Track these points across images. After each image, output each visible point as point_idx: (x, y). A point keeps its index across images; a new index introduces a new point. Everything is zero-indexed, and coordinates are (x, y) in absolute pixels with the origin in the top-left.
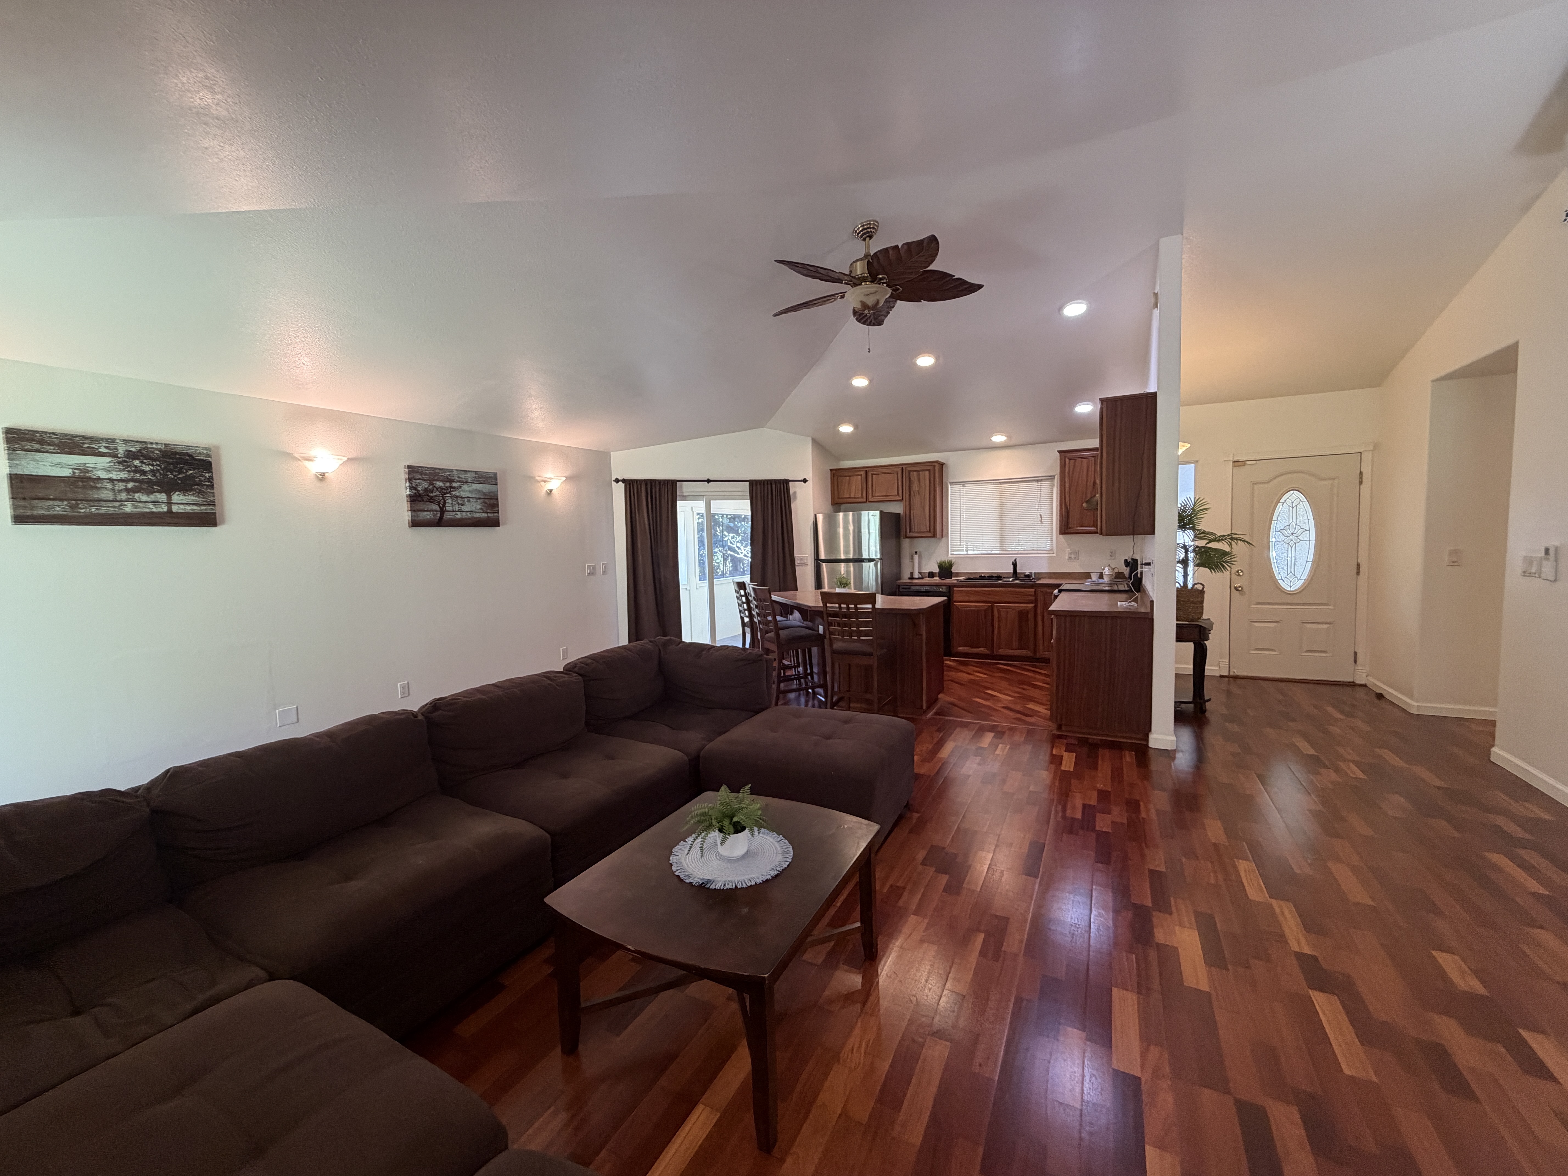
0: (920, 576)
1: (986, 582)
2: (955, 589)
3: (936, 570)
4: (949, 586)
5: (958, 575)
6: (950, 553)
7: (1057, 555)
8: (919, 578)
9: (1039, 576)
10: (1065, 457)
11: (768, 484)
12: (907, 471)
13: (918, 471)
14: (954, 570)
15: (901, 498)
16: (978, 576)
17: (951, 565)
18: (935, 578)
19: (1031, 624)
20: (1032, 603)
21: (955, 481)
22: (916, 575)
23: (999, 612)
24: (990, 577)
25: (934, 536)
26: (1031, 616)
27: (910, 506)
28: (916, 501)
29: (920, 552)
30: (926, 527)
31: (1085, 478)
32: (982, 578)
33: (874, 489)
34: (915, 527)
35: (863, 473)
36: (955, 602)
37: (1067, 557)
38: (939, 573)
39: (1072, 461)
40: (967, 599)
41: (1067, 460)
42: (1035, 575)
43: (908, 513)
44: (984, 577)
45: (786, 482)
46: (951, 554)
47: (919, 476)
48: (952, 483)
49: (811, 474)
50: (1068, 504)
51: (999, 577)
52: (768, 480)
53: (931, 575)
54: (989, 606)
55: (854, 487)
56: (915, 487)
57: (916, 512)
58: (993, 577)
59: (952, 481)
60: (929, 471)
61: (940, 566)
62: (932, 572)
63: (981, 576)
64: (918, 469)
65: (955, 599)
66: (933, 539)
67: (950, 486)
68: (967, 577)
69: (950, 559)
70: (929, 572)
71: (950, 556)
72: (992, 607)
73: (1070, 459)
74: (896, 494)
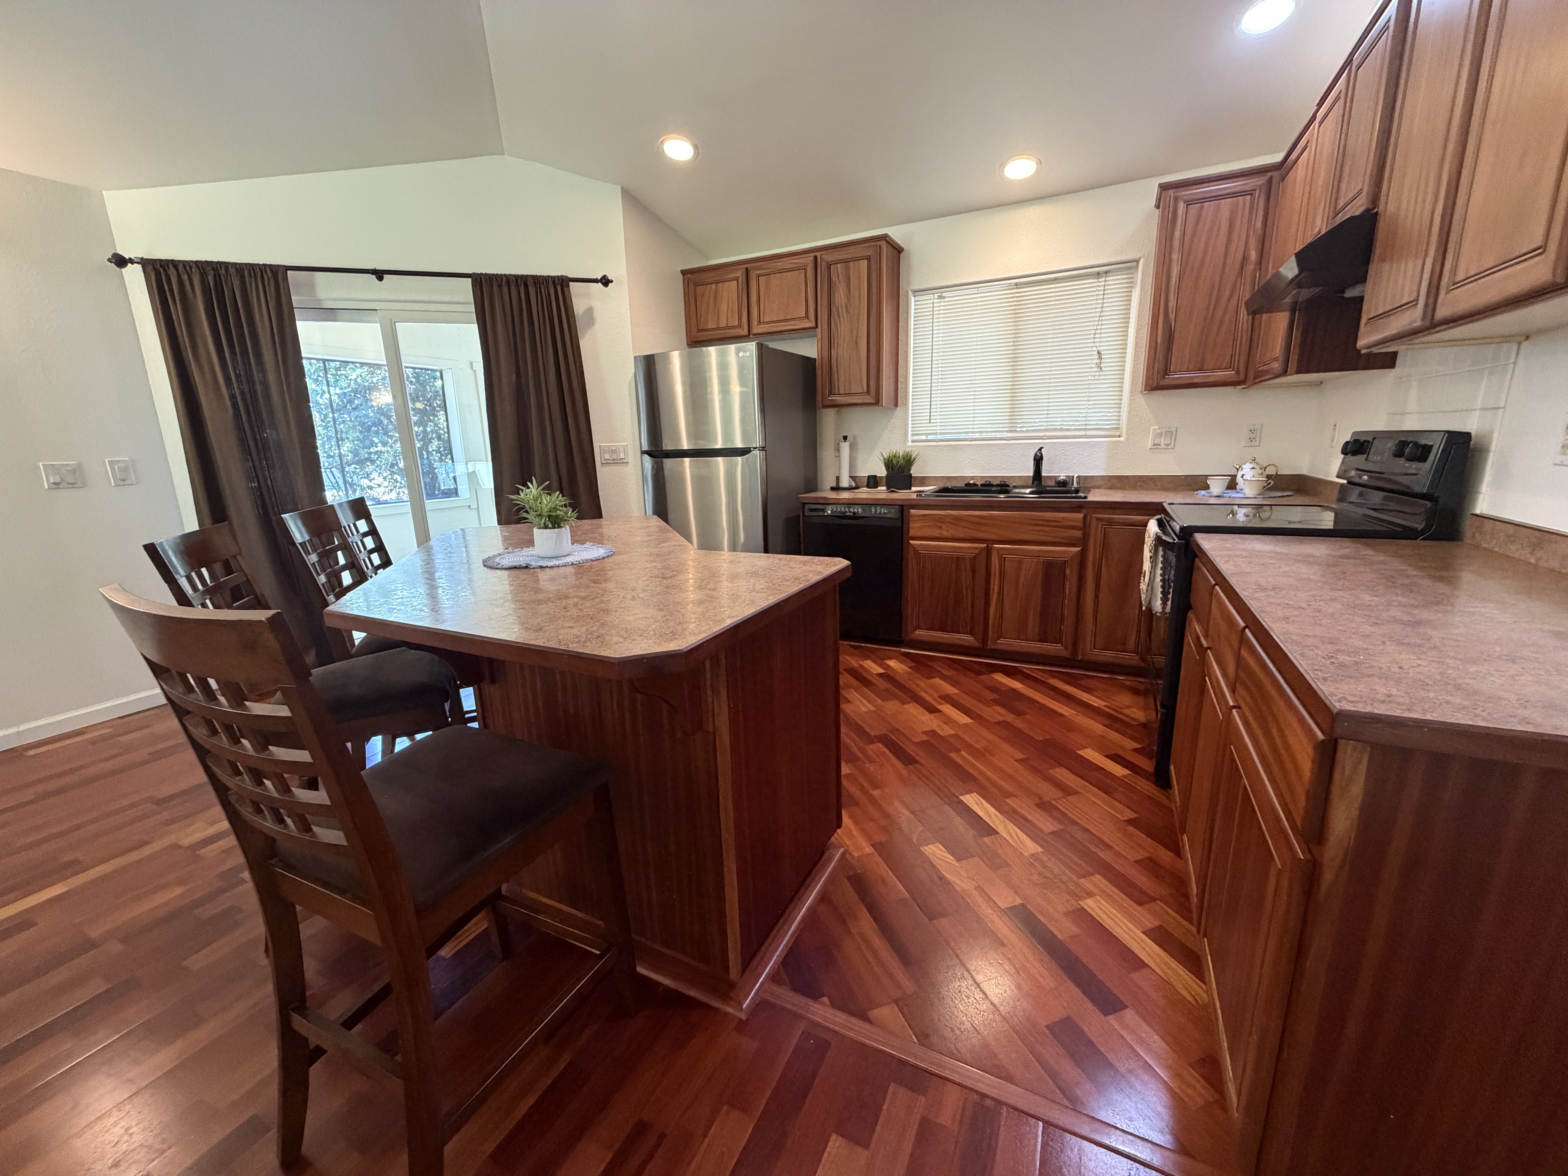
0: (854, 484)
1: (977, 498)
2: (912, 511)
3: (882, 472)
4: (902, 506)
5: (923, 481)
6: (910, 438)
7: (1127, 439)
8: (849, 489)
9: (1087, 483)
10: (1176, 199)
11: (517, 286)
12: (823, 263)
13: (846, 261)
14: (915, 471)
15: (813, 325)
16: (961, 484)
17: (909, 461)
18: (879, 488)
19: (1070, 587)
20: (1074, 545)
21: (922, 287)
22: (845, 482)
23: (1002, 560)
24: (986, 487)
25: (877, 402)
26: (1071, 573)
27: (830, 342)
28: (843, 328)
29: (855, 438)
30: (862, 385)
31: (1221, 250)
32: (970, 488)
33: (762, 306)
34: (841, 385)
35: (740, 274)
36: (913, 538)
37: (1150, 445)
38: (887, 477)
39: (1194, 208)
40: (935, 533)
41: (1181, 205)
42: (1078, 483)
43: (826, 354)
44: (975, 485)
45: (562, 283)
46: (913, 442)
47: (847, 269)
48: (916, 292)
49: (624, 272)
50: (1172, 316)
51: (1003, 487)
52: (517, 277)
53: (873, 482)
54: (982, 549)
55: (724, 307)
56: (840, 297)
57: (843, 351)
58: (992, 486)
59: (917, 287)
60: (868, 259)
61: (889, 464)
62: (875, 477)
63: (968, 485)
64: (845, 257)
65: (912, 533)
66: (876, 408)
67: (913, 299)
68: (941, 485)
69: (908, 450)
70: (869, 477)
71: (910, 444)
72: (989, 551)
73: (1188, 203)
74: (803, 315)
